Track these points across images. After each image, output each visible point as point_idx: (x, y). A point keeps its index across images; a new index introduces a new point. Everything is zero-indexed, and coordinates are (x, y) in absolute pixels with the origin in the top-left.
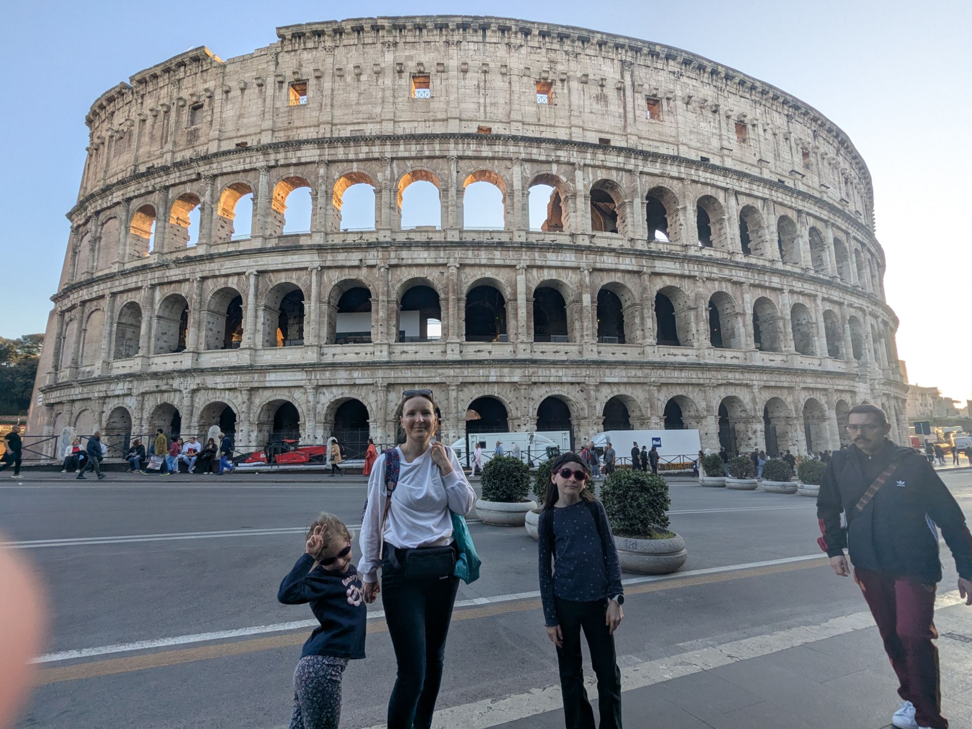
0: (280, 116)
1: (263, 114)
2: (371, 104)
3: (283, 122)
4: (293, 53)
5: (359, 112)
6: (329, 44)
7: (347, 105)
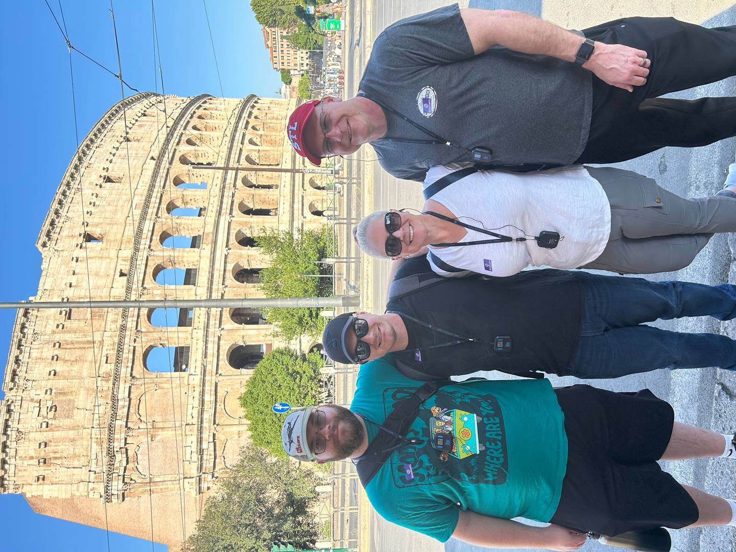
0: (108, 247)
1: (102, 258)
2: (118, 200)
3: (114, 245)
4: (58, 241)
5: (123, 206)
6: (62, 220)
7: (116, 211)
